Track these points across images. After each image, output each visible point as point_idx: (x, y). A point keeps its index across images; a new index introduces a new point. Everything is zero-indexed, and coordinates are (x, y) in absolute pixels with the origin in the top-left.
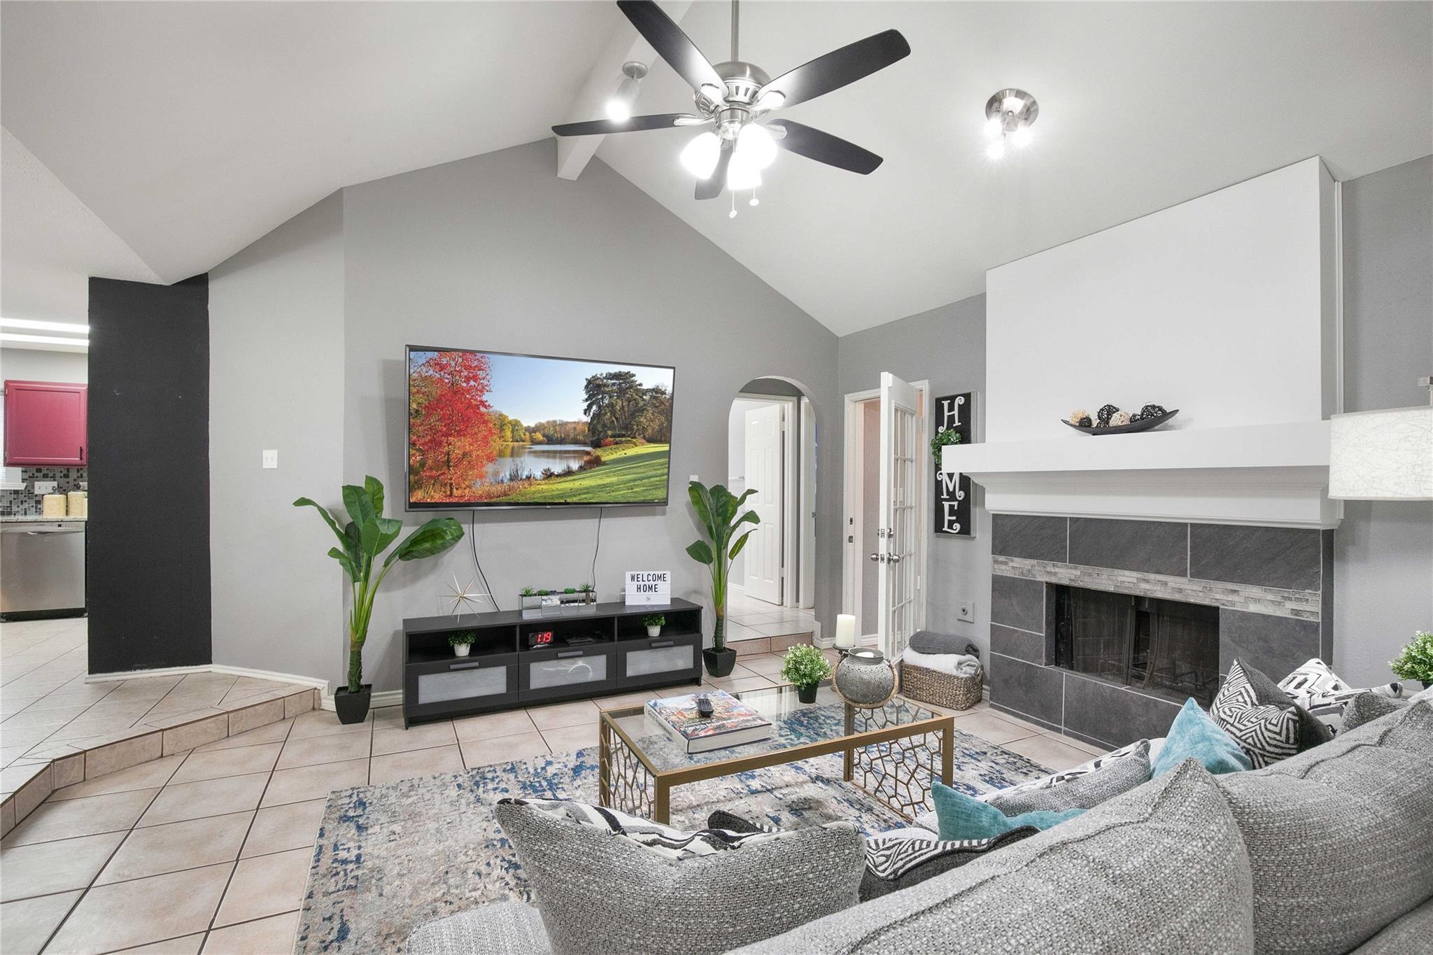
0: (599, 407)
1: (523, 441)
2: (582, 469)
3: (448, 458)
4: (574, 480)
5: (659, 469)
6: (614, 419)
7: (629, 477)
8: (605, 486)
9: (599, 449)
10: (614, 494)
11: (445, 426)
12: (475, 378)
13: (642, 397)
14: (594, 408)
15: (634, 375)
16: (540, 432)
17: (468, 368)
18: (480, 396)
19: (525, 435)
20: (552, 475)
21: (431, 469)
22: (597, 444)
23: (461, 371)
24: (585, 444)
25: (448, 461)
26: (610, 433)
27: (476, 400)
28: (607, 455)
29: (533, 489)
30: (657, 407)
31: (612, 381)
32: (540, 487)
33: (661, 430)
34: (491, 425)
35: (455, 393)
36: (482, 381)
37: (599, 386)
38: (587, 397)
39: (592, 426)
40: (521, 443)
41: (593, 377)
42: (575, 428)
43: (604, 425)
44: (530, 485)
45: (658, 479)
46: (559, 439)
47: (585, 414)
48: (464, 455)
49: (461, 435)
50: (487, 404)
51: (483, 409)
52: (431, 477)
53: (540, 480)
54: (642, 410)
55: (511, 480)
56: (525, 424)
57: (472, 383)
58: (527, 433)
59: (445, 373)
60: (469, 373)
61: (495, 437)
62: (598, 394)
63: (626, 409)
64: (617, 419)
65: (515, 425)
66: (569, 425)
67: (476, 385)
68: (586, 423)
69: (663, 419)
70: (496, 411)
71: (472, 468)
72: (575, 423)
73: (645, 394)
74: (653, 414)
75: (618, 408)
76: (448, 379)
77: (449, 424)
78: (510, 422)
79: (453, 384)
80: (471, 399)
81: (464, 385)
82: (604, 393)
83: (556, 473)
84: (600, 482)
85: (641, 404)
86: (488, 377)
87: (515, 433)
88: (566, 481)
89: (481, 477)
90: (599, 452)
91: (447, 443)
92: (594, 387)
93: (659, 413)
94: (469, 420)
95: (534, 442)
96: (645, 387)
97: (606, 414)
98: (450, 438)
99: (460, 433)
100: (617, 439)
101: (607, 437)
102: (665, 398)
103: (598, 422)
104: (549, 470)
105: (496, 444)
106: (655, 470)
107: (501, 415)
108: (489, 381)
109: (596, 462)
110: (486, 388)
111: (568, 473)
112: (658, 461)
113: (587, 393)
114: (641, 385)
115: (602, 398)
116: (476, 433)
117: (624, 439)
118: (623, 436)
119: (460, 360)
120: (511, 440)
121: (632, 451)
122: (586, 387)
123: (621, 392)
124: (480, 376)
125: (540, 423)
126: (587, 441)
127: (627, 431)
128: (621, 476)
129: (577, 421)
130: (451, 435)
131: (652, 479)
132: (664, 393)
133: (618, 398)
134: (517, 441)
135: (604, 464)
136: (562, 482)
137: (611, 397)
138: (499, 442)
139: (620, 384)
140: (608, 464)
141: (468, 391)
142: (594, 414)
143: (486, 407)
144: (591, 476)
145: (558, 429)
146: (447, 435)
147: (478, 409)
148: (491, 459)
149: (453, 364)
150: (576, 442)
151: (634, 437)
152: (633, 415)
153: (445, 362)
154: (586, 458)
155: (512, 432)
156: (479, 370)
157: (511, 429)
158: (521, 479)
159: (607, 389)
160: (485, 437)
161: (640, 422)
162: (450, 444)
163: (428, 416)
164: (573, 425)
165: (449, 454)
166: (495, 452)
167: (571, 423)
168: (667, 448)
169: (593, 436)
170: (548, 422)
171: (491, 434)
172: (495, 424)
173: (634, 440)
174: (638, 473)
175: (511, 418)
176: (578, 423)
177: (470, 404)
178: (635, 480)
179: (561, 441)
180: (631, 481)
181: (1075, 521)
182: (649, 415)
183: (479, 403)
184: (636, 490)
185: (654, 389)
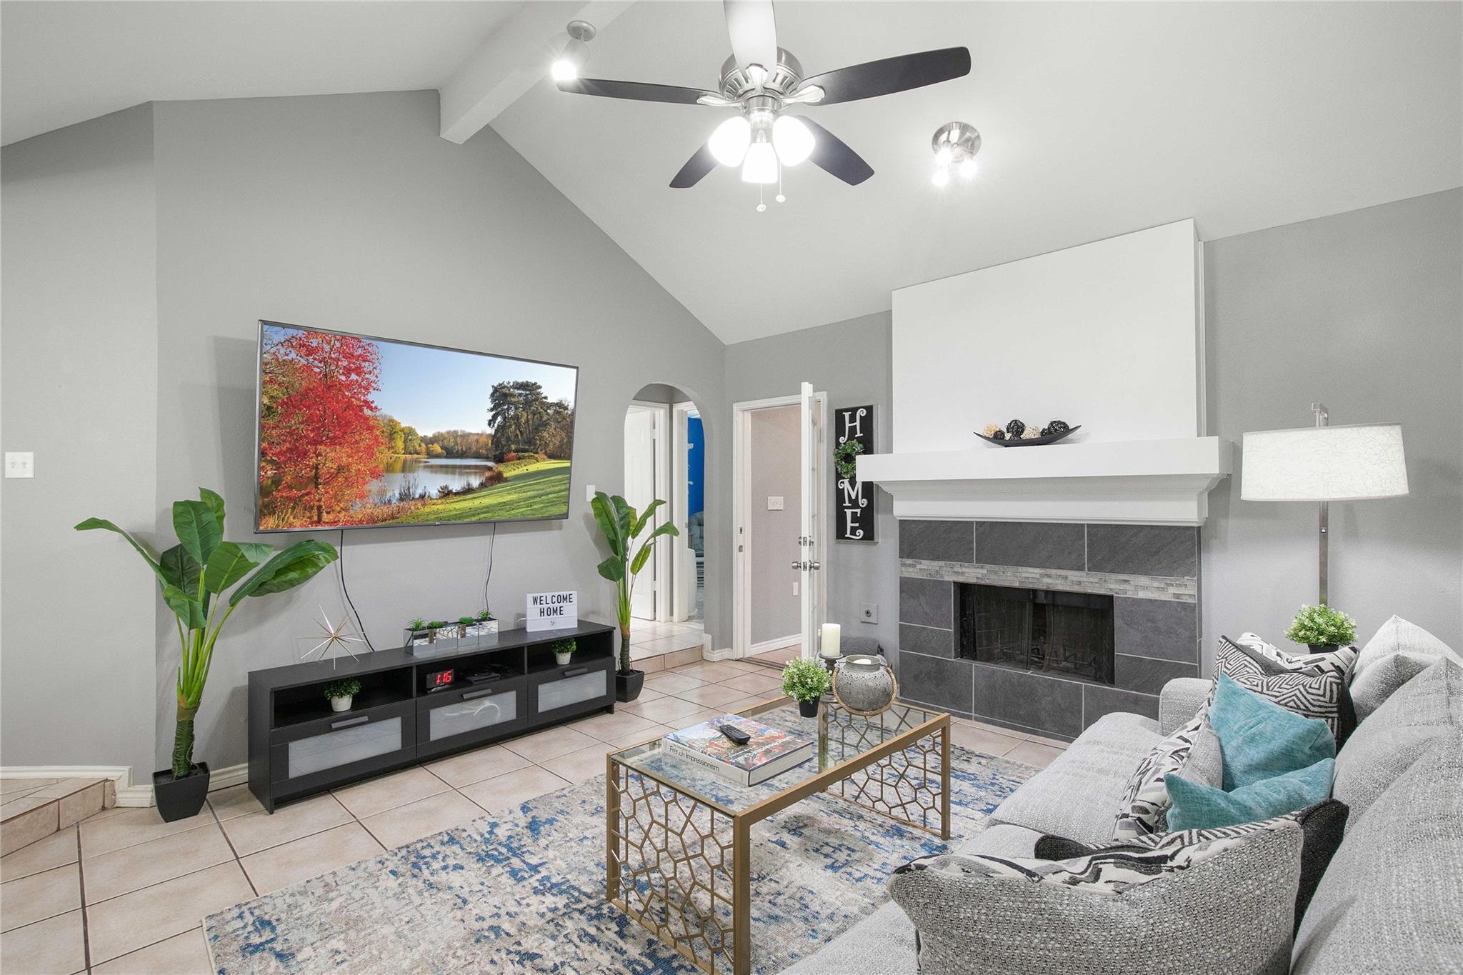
0: (505, 418)
1: (418, 454)
2: (482, 486)
3: (316, 474)
4: (474, 498)
5: (557, 486)
6: (518, 432)
7: (529, 494)
8: (505, 504)
9: (501, 465)
10: (513, 512)
11: (313, 430)
12: (358, 371)
13: (546, 411)
14: (499, 419)
15: (540, 387)
16: (438, 443)
17: (349, 356)
18: (364, 395)
19: (420, 446)
20: (450, 493)
21: (290, 487)
22: (500, 459)
23: (338, 360)
24: (487, 458)
25: (316, 477)
26: (513, 447)
27: (359, 399)
28: (509, 471)
29: (427, 509)
30: (559, 422)
31: (520, 392)
32: (435, 508)
33: (561, 446)
34: (378, 433)
35: (329, 387)
36: (367, 376)
37: (505, 395)
38: (492, 406)
39: (494, 438)
40: (415, 456)
41: (500, 385)
42: (477, 441)
43: (508, 439)
44: (424, 505)
45: (555, 495)
46: (460, 452)
47: (489, 424)
48: (340, 469)
49: (336, 444)
50: (373, 405)
51: (367, 412)
52: (290, 499)
53: (436, 499)
54: (545, 424)
55: (401, 499)
56: (421, 433)
57: (354, 377)
58: (423, 445)
59: (315, 359)
60: (350, 363)
61: (383, 447)
62: (503, 404)
63: (531, 422)
64: (521, 432)
65: (409, 433)
66: (472, 437)
67: (360, 380)
68: (489, 435)
69: (564, 435)
70: (385, 416)
71: (350, 486)
72: (478, 434)
73: (549, 408)
74: (555, 429)
75: (523, 420)
76: (318, 367)
77: (319, 429)
78: (402, 430)
79: (326, 376)
80: (351, 397)
81: (343, 378)
82: (510, 403)
83: (454, 491)
84: (501, 500)
85: (545, 418)
86: (376, 372)
87: (408, 443)
88: (465, 500)
89: (362, 496)
90: (501, 467)
91: (315, 453)
92: (501, 396)
93: (561, 428)
94: (348, 424)
95: (431, 455)
96: (550, 400)
97: (510, 426)
98: (319, 447)
99: (333, 441)
100: (521, 454)
101: (510, 451)
102: (567, 413)
103: (503, 435)
104: (446, 487)
105: (384, 456)
106: (553, 486)
107: (392, 420)
108: (377, 377)
109: (497, 479)
110: (373, 384)
111: (468, 490)
112: (557, 477)
113: (492, 402)
114: (546, 398)
115: (508, 409)
116: (357, 442)
117: (526, 454)
118: (526, 451)
119: (338, 344)
120: (403, 451)
121: (533, 467)
122: (492, 395)
123: (528, 404)
124: (365, 369)
125: (439, 433)
126: (490, 455)
127: (530, 446)
128: (521, 493)
129: (480, 432)
130: (321, 443)
131: (551, 496)
132: (566, 408)
133: (524, 410)
134: (410, 453)
135: (506, 480)
136: (461, 500)
137: (516, 408)
138: (389, 454)
139: (527, 395)
140: (509, 481)
141: (348, 386)
142: (499, 426)
143: (371, 409)
144: (492, 494)
145: (459, 440)
146: (316, 442)
147: (362, 410)
148: (375, 474)
149: (327, 348)
150: (478, 456)
151: (536, 453)
152: (536, 429)
153: (314, 345)
154: (488, 474)
155: (405, 442)
156: (364, 361)
157: (403, 438)
158: (413, 498)
159: (513, 400)
160: (370, 447)
161: (543, 437)
162: (320, 454)
163: (287, 415)
164: (476, 437)
165: (317, 468)
166: (381, 466)
167: (474, 434)
168: (568, 465)
169: (497, 450)
170: (448, 433)
171: (378, 443)
172: (383, 432)
173: (536, 456)
174: (537, 490)
175: (403, 425)
176: (482, 435)
177: (349, 405)
178: (534, 497)
179: (462, 455)
180: (530, 498)
181: (981, 524)
182: (552, 430)
183: (362, 404)
184: (534, 507)
185: (557, 404)
